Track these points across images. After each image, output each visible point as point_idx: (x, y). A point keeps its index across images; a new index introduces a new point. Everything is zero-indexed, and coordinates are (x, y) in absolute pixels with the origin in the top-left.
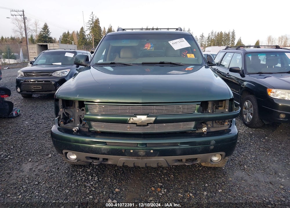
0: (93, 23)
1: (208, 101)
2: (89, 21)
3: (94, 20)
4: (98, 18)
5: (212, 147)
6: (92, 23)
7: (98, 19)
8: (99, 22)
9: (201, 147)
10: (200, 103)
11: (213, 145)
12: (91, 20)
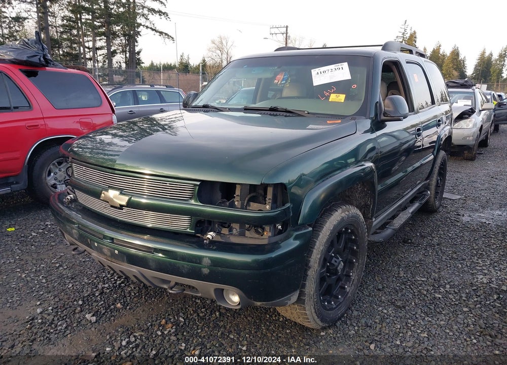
0: (403, 40)
1: (236, 184)
2: (397, 37)
3: (408, 35)
4: (414, 31)
5: (206, 271)
6: (401, 40)
7: (415, 33)
8: (416, 38)
9: (186, 264)
10: (198, 183)
11: (208, 267)
12: (401, 35)
